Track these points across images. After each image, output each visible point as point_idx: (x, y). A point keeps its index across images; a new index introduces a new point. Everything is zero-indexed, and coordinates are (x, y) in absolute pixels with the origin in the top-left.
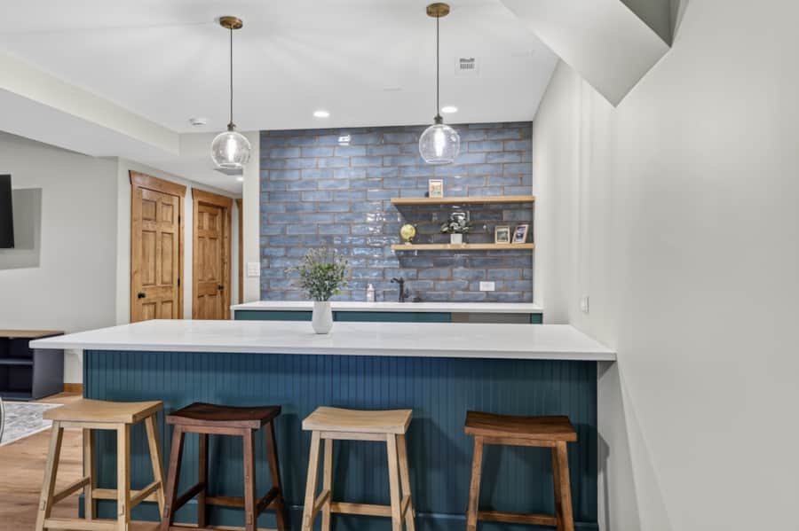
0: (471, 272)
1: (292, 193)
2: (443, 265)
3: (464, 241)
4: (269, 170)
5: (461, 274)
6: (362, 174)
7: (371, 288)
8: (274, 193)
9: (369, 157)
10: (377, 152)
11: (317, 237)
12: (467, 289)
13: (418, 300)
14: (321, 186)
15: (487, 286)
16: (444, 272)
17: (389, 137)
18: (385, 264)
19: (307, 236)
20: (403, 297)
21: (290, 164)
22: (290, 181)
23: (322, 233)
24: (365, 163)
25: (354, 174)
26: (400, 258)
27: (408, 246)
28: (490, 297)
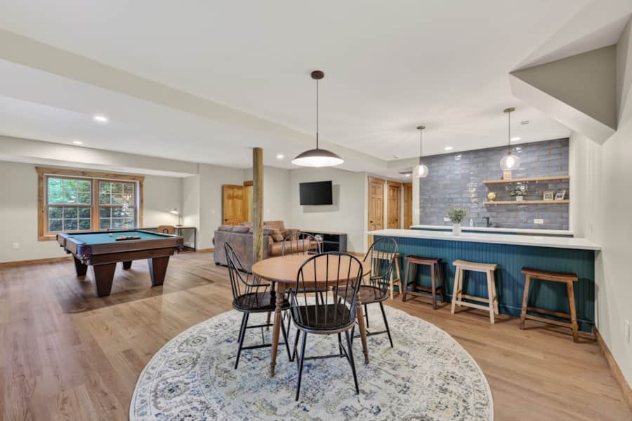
0: (528, 214)
2: (512, 211)
3: (524, 199)
5: (522, 215)
6: (467, 171)
7: (472, 221)
9: (471, 163)
10: (475, 160)
11: (445, 199)
12: (527, 222)
13: (496, 227)
14: (447, 177)
15: (539, 221)
16: (512, 214)
17: (482, 154)
18: (479, 210)
19: (441, 199)
20: (489, 225)
23: (447, 196)
24: (469, 166)
25: (463, 172)
26: (487, 208)
27: (492, 202)
28: (540, 227)
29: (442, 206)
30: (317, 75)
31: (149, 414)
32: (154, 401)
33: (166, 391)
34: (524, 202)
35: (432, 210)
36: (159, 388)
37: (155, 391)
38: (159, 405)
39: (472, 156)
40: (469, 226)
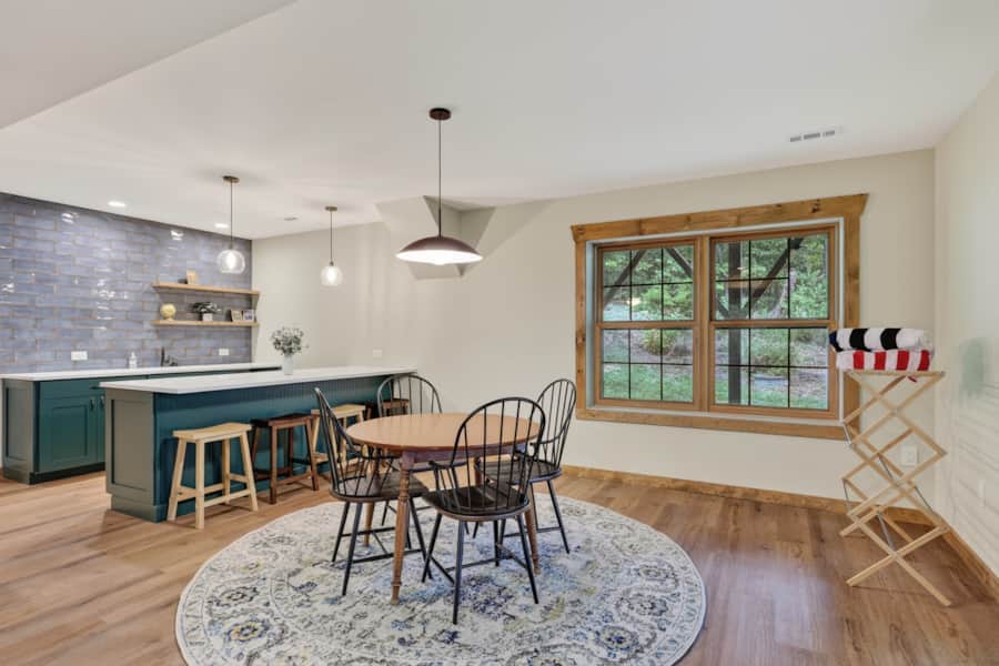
0: (210, 343)
1: (42, 263)
2: (193, 336)
3: (214, 319)
4: (14, 237)
5: (205, 343)
6: (123, 257)
7: (133, 356)
8: (20, 261)
9: (130, 243)
10: (140, 239)
11: (73, 310)
12: (210, 355)
13: (173, 365)
14: (78, 261)
15: (224, 352)
16: (193, 343)
17: (148, 229)
18: (144, 336)
19: (62, 308)
20: (163, 362)
21: (40, 235)
22: (42, 252)
23: (79, 305)
24: (125, 248)
25: (113, 255)
26: (157, 331)
27: (170, 321)
28: (225, 360)
29: (67, 325)
30: (440, 114)
31: (668, 638)
32: (648, 646)
33: (624, 645)
34: (215, 323)
35: (39, 335)
36: (625, 656)
37: (634, 656)
38: (650, 637)
39: (131, 228)
40: (127, 366)
